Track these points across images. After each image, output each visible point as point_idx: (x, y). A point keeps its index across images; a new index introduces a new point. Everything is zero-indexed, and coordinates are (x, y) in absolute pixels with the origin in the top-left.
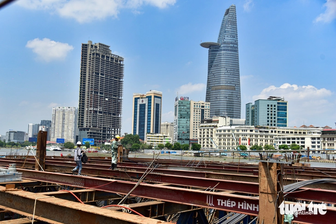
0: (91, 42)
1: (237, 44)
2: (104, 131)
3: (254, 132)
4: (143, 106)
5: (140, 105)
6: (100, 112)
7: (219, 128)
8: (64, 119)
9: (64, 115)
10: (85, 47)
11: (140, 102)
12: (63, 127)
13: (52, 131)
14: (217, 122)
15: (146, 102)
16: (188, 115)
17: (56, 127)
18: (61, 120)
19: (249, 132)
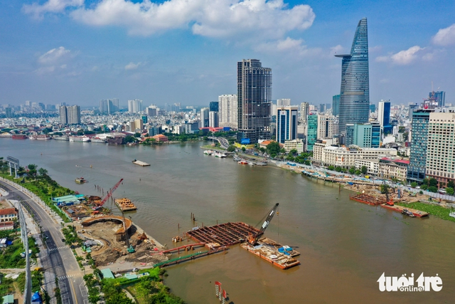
0: (244, 60)
1: (367, 54)
2: (257, 130)
3: (346, 153)
4: (283, 117)
5: (282, 116)
6: (254, 116)
7: (326, 148)
8: (228, 105)
9: (228, 101)
10: (240, 64)
11: (281, 113)
12: (228, 112)
13: (220, 116)
14: (325, 143)
15: (285, 114)
16: (316, 126)
17: (223, 113)
18: (226, 106)
19: (342, 153)
